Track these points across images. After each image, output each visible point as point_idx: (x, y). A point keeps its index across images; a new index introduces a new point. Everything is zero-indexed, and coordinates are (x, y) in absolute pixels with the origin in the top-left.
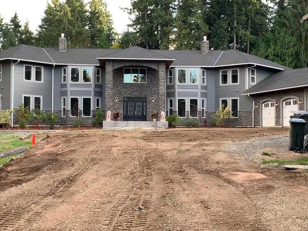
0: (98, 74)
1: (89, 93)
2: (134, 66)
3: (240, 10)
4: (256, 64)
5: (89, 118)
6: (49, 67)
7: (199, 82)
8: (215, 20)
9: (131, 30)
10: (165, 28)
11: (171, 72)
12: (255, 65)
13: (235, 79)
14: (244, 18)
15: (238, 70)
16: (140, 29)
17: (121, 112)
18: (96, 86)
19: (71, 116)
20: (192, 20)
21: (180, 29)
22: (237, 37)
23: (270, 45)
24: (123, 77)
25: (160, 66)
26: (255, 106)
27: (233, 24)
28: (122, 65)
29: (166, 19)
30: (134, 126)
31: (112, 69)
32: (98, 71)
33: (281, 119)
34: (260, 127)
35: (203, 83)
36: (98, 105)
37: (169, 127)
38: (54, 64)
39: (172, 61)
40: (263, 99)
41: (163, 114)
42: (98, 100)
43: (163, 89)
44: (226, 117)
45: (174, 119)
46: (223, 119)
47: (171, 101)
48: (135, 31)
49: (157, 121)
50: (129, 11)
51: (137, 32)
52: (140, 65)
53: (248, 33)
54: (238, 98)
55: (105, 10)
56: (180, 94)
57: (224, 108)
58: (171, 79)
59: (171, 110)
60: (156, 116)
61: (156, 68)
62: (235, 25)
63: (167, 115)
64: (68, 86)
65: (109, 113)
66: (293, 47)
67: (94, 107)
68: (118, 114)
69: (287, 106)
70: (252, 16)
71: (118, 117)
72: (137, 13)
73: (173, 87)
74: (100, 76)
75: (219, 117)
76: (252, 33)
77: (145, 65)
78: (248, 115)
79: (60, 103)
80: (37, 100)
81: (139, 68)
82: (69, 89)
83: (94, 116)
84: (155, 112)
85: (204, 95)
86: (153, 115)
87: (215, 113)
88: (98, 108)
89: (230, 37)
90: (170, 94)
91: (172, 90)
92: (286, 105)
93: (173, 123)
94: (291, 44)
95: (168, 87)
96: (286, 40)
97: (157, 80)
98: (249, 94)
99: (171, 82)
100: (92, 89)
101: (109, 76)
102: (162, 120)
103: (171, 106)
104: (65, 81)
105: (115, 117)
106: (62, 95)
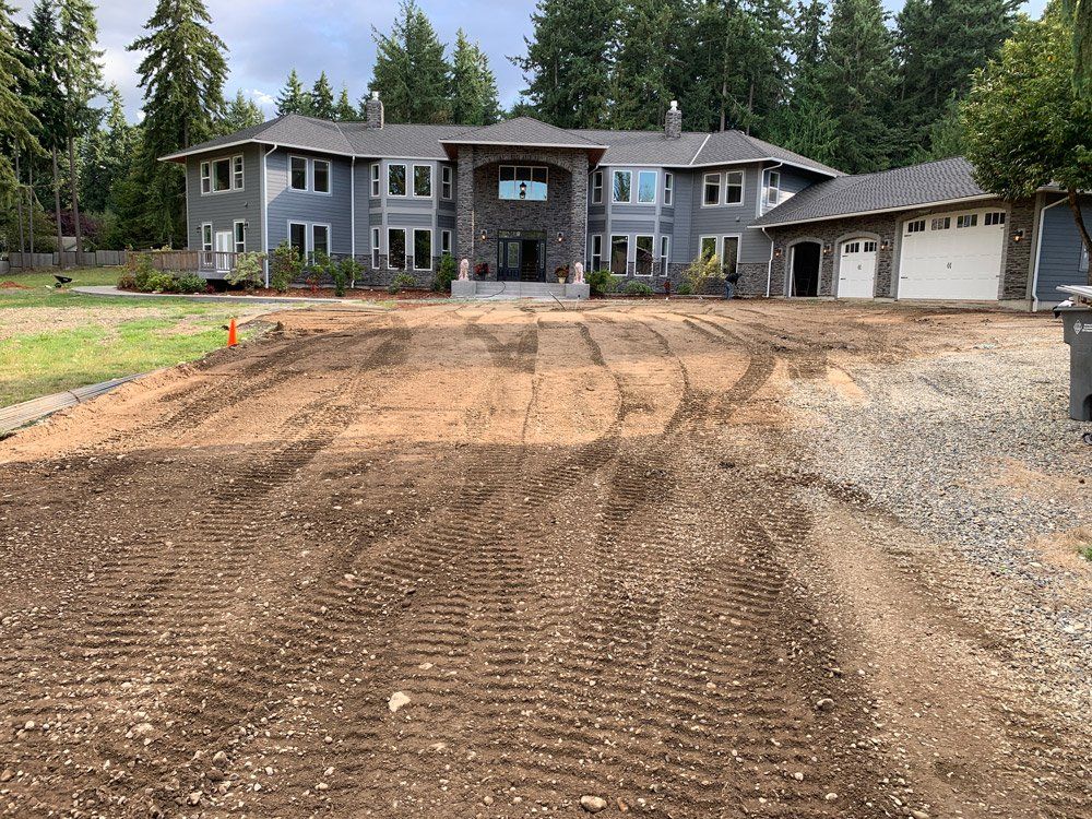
0: (446, 179)
1: (426, 219)
2: (520, 163)
3: (734, 63)
4: (782, 162)
5: (428, 274)
6: (343, 161)
7: (656, 201)
8: (686, 84)
9: (527, 100)
10: (591, 98)
11: (599, 177)
12: (779, 163)
13: (734, 194)
14: (741, 80)
15: (742, 172)
16: (544, 100)
17: (493, 261)
18: (442, 205)
19: (389, 267)
20: (643, 81)
21: (620, 100)
22: (727, 118)
23: (789, 135)
24: (497, 187)
25: (576, 162)
26: (774, 253)
27: (721, 93)
28: (493, 159)
29: (593, 78)
30: (516, 294)
31: (470, 167)
32: (446, 172)
33: (834, 282)
34: (782, 297)
35: (667, 201)
36: (446, 246)
37: (591, 295)
38: (354, 155)
39: (603, 150)
40: (795, 237)
41: (579, 267)
42: (446, 236)
43: (580, 214)
44: (712, 275)
45: (602, 280)
46: (704, 280)
47: (598, 240)
48: (533, 103)
49: (566, 282)
50: (524, 65)
51: (539, 106)
52: (533, 158)
53: (749, 109)
54: (739, 236)
55: (484, 69)
56: (618, 225)
57: (709, 257)
58: (598, 191)
59: (597, 259)
60: (565, 273)
61: (566, 165)
62: (724, 92)
63: (588, 269)
64: (384, 203)
65: (465, 263)
66: (833, 138)
67: (437, 251)
68: (485, 266)
69: (850, 254)
70: (756, 78)
71: (486, 272)
72: (539, 68)
73: (602, 210)
74: (450, 183)
75: (696, 275)
76: (755, 111)
77: (544, 159)
78: (758, 271)
79: (369, 239)
80: (319, 232)
81: (532, 167)
82: (386, 210)
83: (438, 269)
84: (564, 263)
85: (666, 228)
86: (559, 269)
87: (689, 266)
88: (445, 253)
89: (713, 117)
90: (596, 225)
91: (600, 217)
92: (847, 251)
93: (601, 288)
94: (830, 133)
95: (592, 211)
96: (821, 125)
97: (569, 194)
98: (763, 227)
99: (598, 198)
100: (433, 211)
101: (466, 184)
102: (576, 282)
103: (597, 251)
104: (376, 192)
105: (481, 273)
106: (372, 223)
